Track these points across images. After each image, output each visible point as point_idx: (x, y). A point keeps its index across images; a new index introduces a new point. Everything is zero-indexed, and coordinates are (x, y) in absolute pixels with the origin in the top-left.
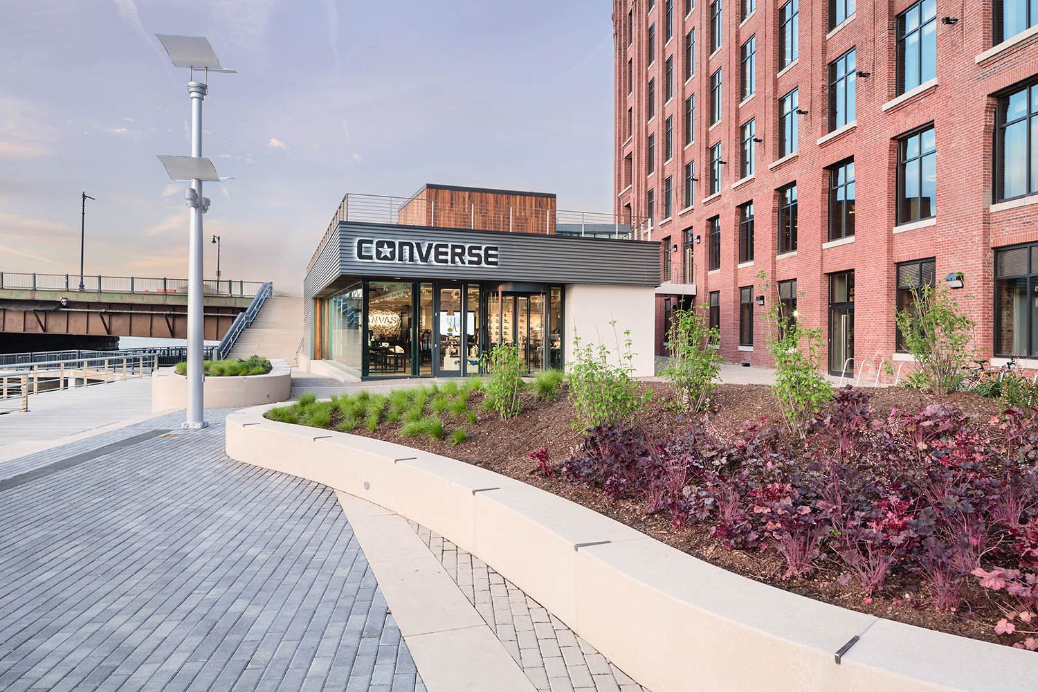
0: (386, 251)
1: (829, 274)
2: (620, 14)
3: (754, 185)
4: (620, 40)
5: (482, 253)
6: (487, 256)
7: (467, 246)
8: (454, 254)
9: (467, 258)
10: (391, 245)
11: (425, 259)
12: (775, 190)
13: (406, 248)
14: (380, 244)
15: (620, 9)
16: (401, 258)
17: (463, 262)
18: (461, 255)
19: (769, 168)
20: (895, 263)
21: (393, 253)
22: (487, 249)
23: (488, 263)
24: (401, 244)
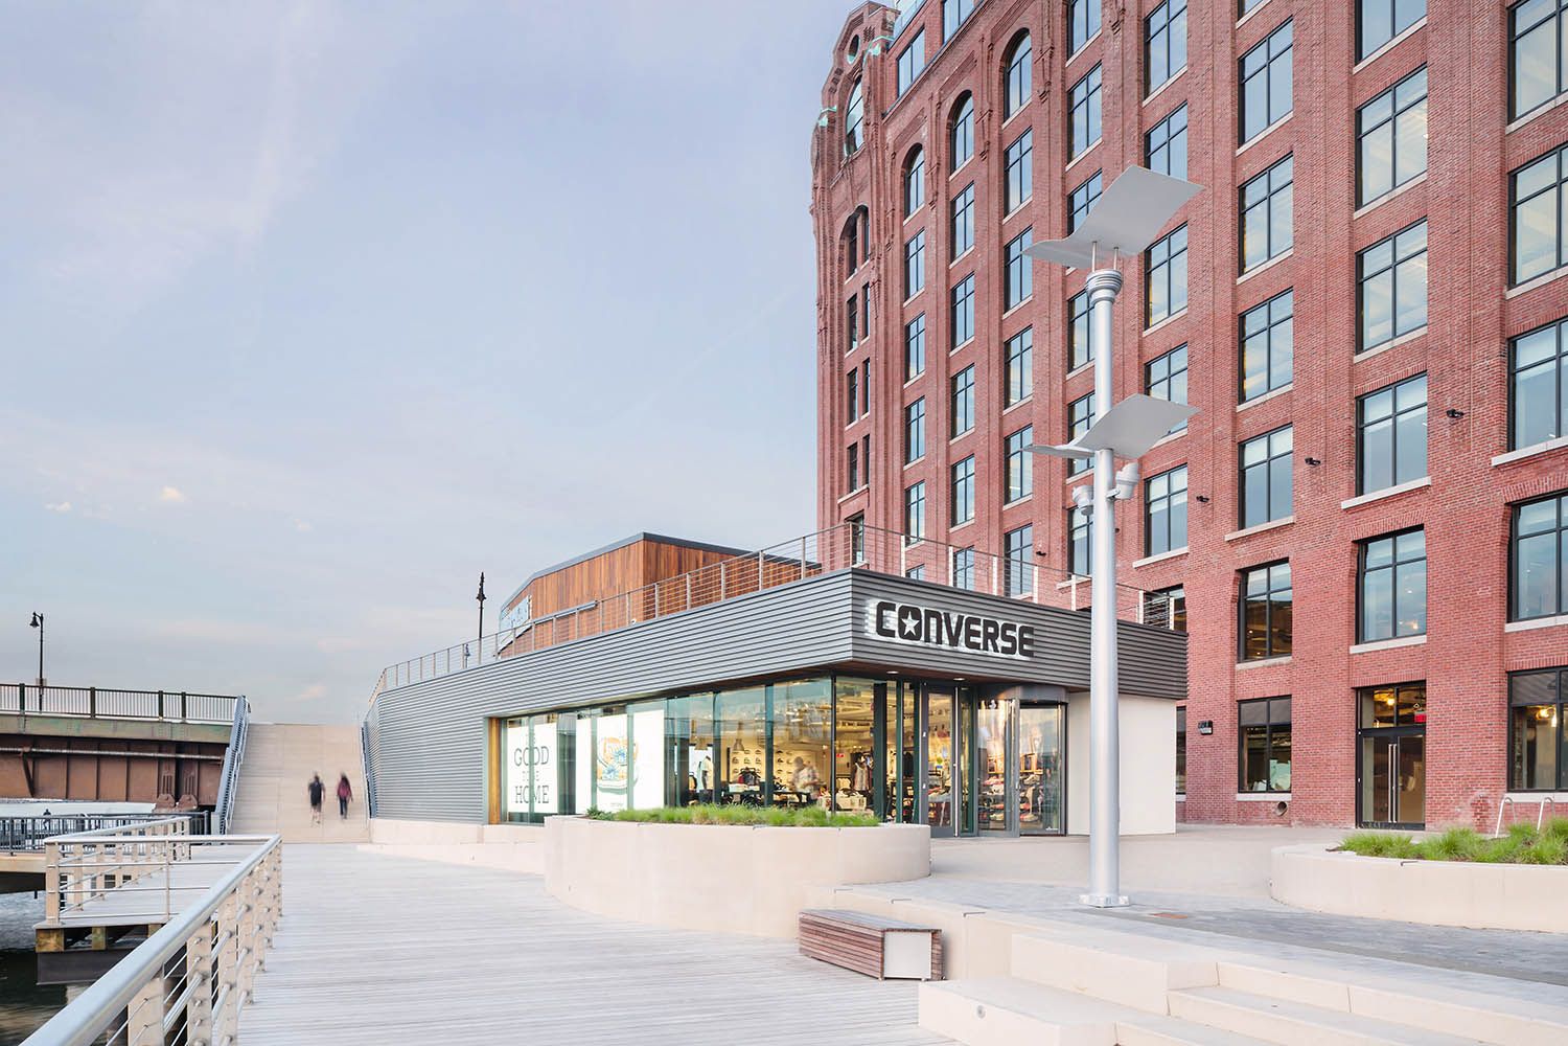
0: (910, 624)
1: (1357, 689)
2: (832, 298)
3: (1186, 563)
4: (832, 338)
5: (1016, 634)
6: (1023, 641)
7: (1000, 623)
8: (987, 636)
9: (1000, 642)
10: (916, 614)
11: (954, 641)
12: (1237, 571)
13: (933, 621)
14: (903, 613)
15: (832, 292)
16: (928, 639)
17: (996, 650)
18: (993, 637)
19: (1227, 539)
20: (1507, 672)
21: (918, 627)
22: (1023, 630)
23: (1023, 652)
24: (929, 614)
